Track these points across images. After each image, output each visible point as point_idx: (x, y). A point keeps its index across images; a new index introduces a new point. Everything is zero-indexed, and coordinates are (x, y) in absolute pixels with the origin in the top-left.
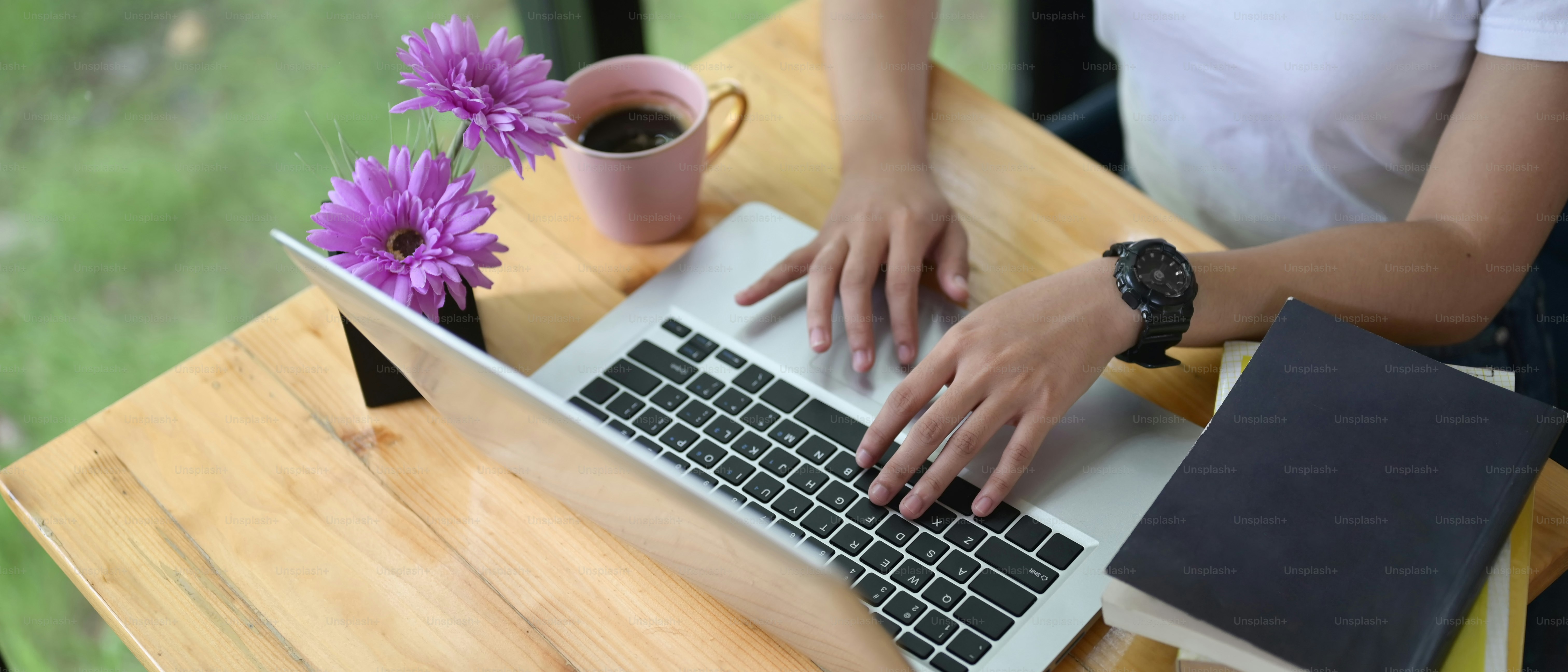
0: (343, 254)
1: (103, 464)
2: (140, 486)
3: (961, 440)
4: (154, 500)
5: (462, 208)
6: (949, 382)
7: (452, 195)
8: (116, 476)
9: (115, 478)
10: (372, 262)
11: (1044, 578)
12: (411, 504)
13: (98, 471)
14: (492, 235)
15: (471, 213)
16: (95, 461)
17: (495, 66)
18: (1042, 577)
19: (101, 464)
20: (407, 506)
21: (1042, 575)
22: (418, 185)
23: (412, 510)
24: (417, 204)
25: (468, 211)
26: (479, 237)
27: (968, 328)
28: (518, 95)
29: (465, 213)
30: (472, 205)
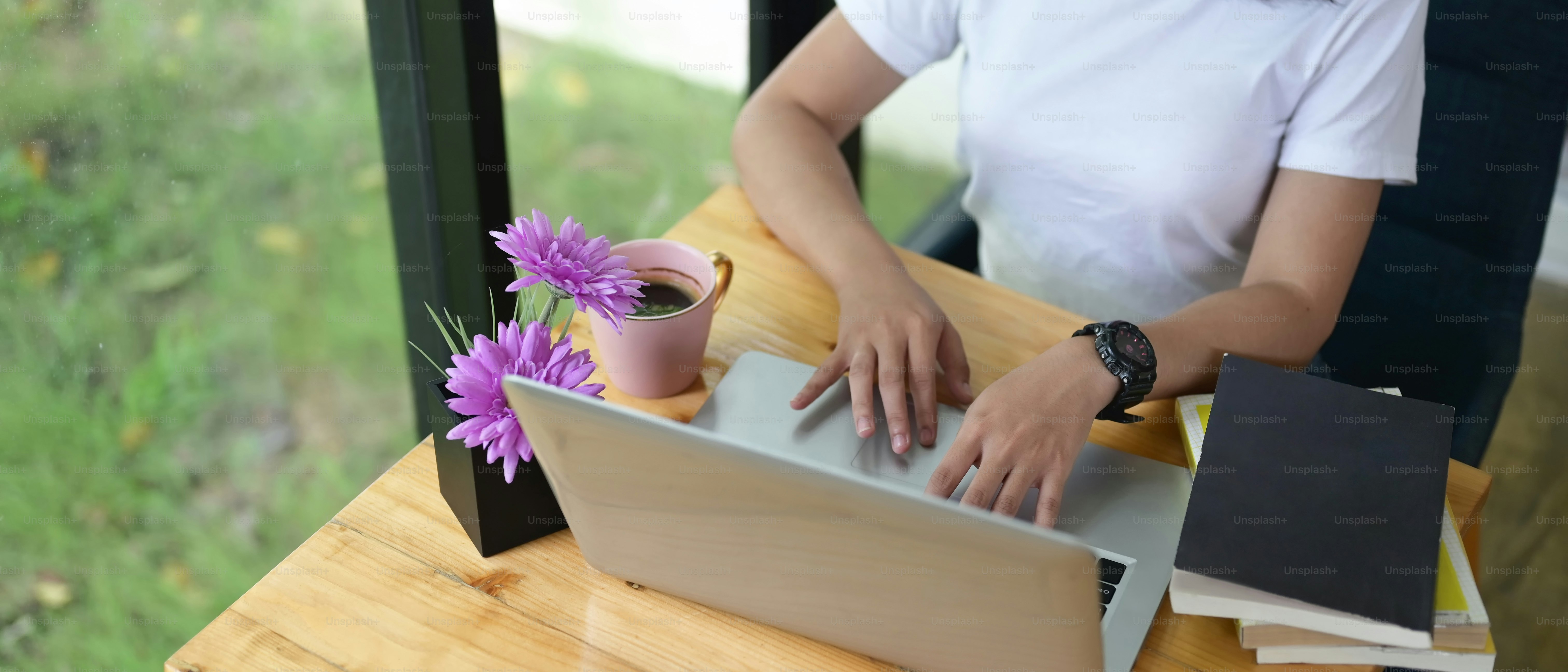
0: (477, 417)
1: (261, 638)
2: (305, 650)
3: (1005, 503)
4: (324, 660)
5: (570, 366)
6: (977, 462)
7: (562, 356)
8: (279, 646)
9: (279, 649)
10: (505, 419)
11: (1106, 592)
12: (557, 627)
13: (260, 645)
14: (600, 385)
15: (579, 368)
16: (253, 638)
17: (572, 248)
18: (1104, 591)
19: (260, 639)
20: (553, 628)
21: (1104, 590)
22: (530, 352)
23: (559, 630)
24: (531, 367)
25: (576, 368)
26: (590, 388)
27: (983, 414)
28: (597, 268)
29: (574, 370)
30: (578, 362)
